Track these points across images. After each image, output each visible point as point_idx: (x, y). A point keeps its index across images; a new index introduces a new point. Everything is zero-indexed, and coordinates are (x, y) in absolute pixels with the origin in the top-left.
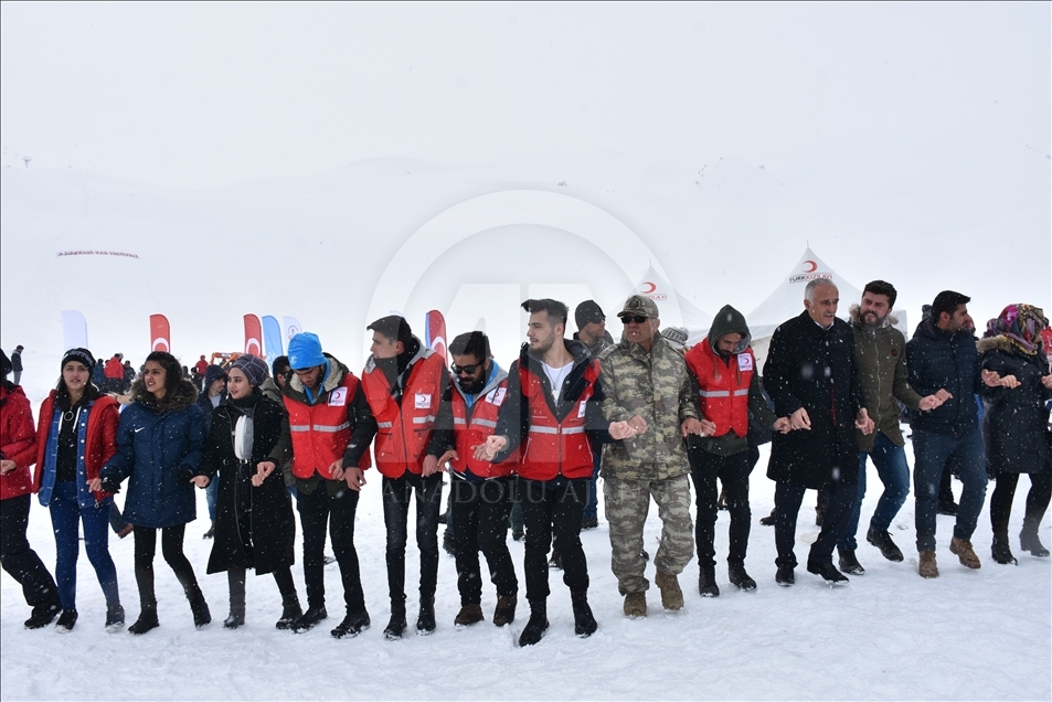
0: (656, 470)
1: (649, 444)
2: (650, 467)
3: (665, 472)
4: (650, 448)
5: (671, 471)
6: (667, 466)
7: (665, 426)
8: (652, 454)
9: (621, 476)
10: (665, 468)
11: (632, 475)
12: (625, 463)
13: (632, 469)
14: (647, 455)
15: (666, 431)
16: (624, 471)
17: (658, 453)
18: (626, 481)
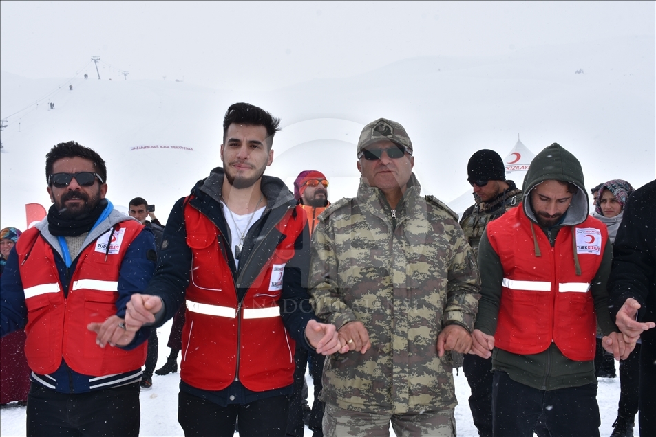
0: (392, 397)
1: (383, 353)
2: (384, 392)
3: (406, 401)
4: (383, 360)
5: (414, 401)
6: (411, 393)
7: (411, 325)
8: (388, 371)
9: (344, 403)
10: (406, 396)
11: (358, 402)
12: (349, 383)
13: (357, 392)
14: (379, 372)
15: (412, 334)
16: (346, 395)
17: (396, 370)
18: (349, 411)
